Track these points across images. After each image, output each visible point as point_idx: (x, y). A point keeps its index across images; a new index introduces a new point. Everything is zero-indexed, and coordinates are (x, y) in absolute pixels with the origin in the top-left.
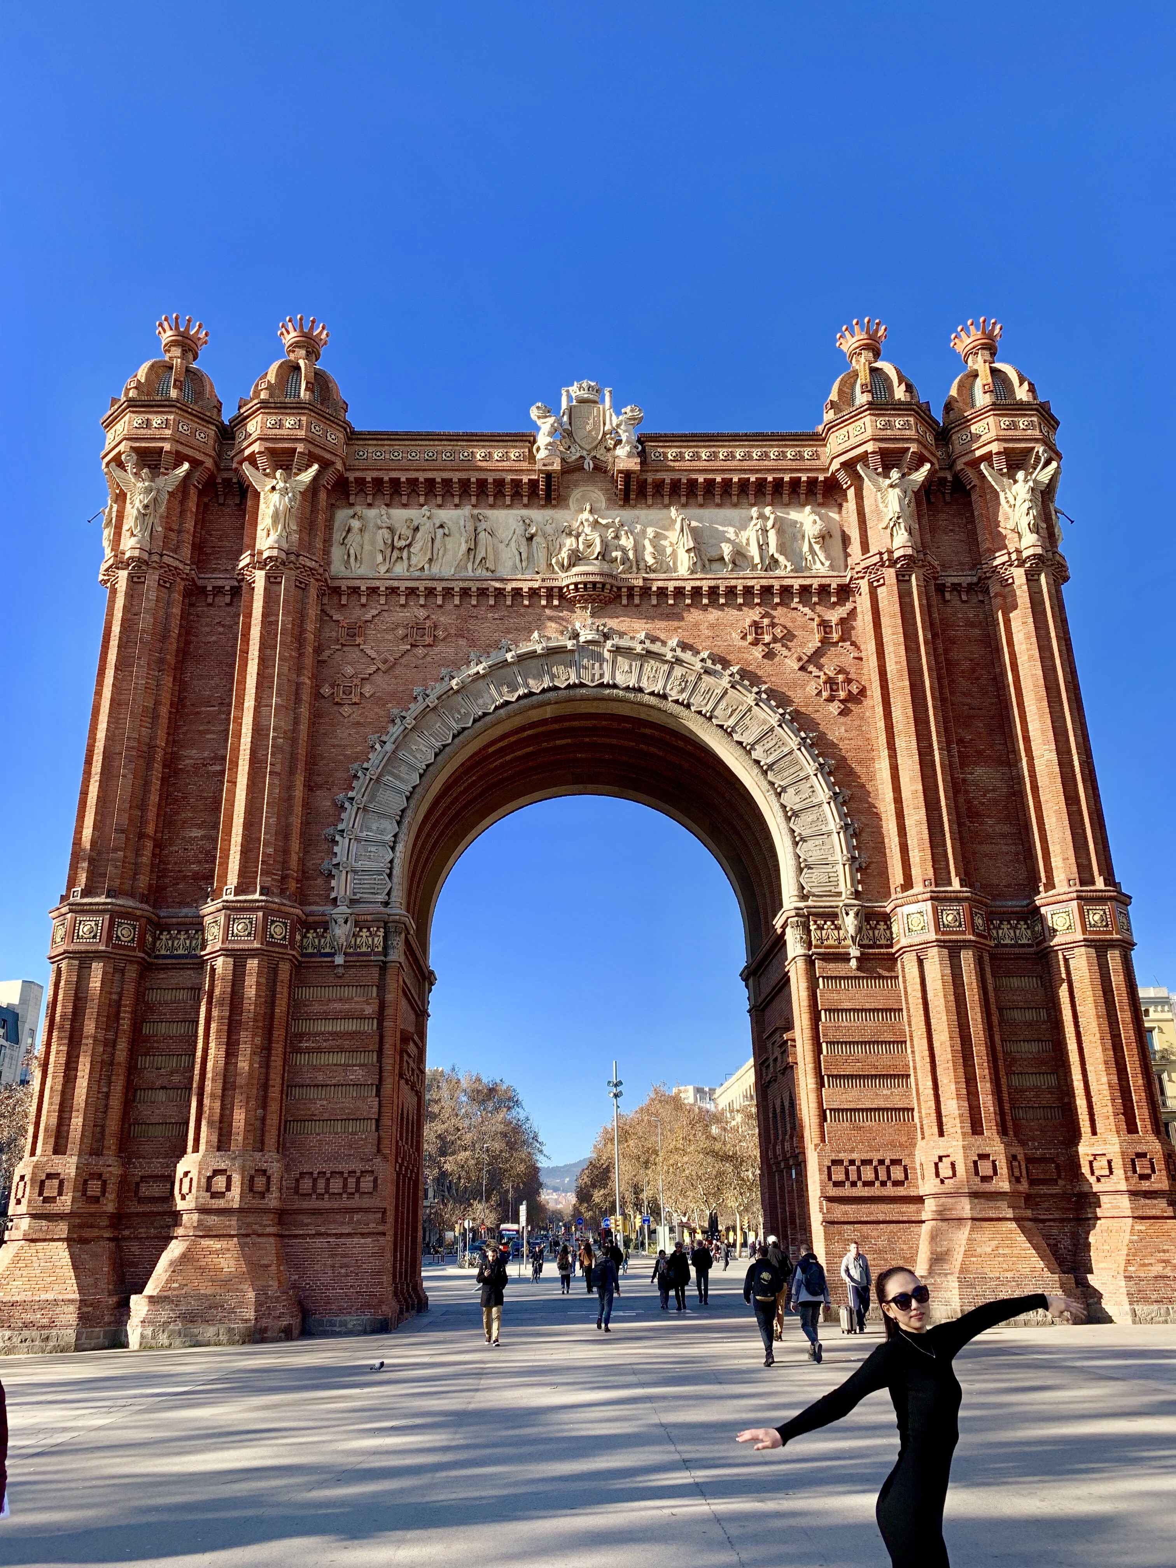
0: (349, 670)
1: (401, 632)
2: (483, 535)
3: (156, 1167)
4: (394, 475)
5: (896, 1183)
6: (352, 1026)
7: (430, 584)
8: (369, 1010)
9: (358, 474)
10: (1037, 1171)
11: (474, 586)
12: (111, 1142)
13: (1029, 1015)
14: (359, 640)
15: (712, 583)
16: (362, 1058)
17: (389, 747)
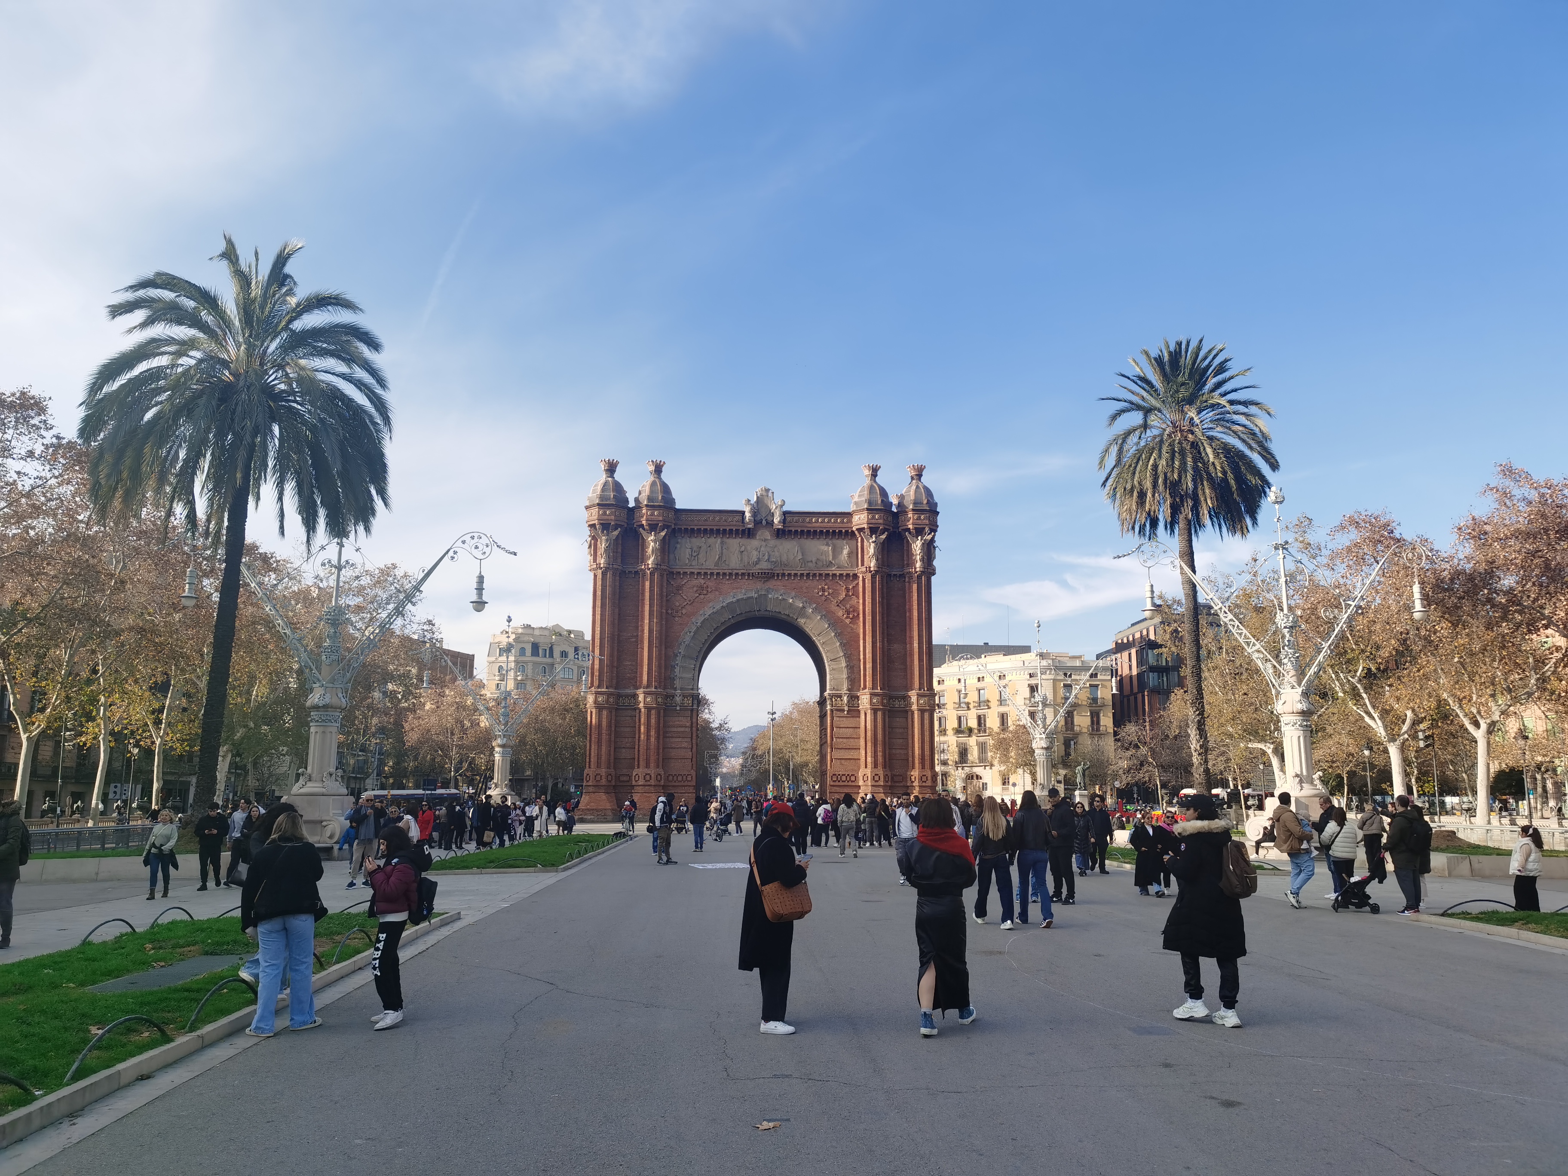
0: (677, 604)
1: (695, 589)
2: (724, 550)
3: (625, 771)
4: (692, 527)
5: (852, 781)
6: (682, 729)
7: (705, 571)
8: (688, 724)
9: (679, 527)
10: (896, 779)
11: (721, 572)
12: (612, 765)
13: (900, 731)
14: (680, 592)
15: (808, 572)
16: (686, 740)
17: (692, 634)
